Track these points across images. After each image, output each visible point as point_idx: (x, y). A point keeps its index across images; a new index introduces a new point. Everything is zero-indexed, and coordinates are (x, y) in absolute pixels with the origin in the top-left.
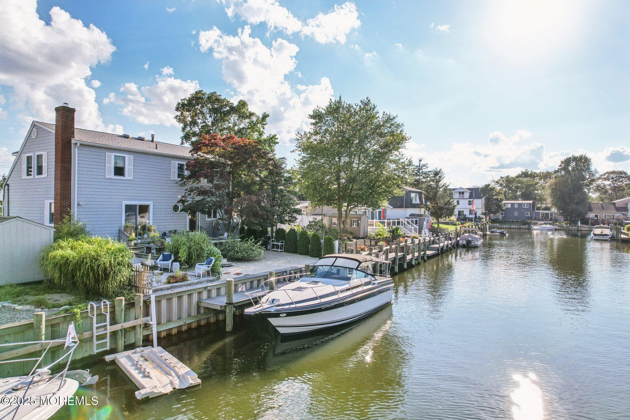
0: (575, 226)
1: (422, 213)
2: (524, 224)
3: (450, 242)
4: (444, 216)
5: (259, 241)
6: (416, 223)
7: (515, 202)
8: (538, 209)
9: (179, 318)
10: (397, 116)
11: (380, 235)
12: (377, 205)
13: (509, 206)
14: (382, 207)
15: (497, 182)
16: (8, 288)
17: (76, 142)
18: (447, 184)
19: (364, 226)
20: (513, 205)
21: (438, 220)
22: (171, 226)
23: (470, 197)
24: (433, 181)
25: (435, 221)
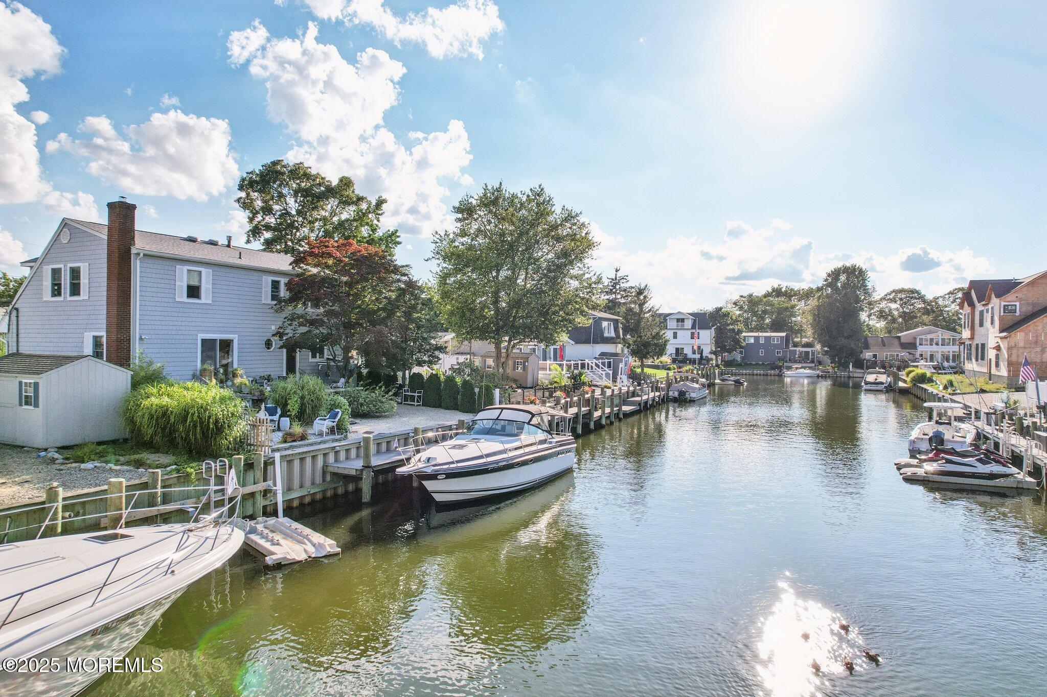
0: (845, 371)
1: (619, 350)
2: (773, 368)
3: (657, 394)
4: (651, 356)
5: (389, 391)
6: (609, 366)
7: (761, 334)
8: (795, 345)
9: (301, 486)
10: (581, 213)
11: (556, 382)
12: (552, 340)
13: (752, 341)
14: (559, 343)
15: (735, 304)
16: (93, 447)
17: (140, 251)
18: (656, 308)
19: (533, 371)
20: (757, 338)
21: (642, 362)
22: (261, 370)
23: (693, 327)
24: (635, 302)
25: (638, 363)
